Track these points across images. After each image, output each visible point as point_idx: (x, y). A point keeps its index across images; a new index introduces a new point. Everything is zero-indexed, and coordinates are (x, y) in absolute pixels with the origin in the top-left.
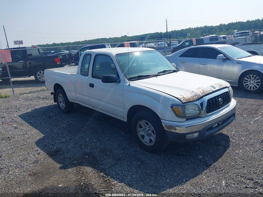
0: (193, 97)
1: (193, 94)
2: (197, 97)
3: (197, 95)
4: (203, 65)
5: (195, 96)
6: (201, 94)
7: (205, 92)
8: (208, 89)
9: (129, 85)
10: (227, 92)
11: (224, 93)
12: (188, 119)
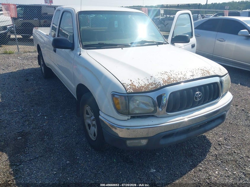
0: (149, 85)
1: (150, 81)
2: (154, 86)
3: (155, 84)
4: (220, 41)
5: (151, 84)
6: (162, 82)
7: (172, 80)
8: (179, 77)
9: (80, 54)
10: (215, 84)
11: (209, 85)
12: (134, 117)
